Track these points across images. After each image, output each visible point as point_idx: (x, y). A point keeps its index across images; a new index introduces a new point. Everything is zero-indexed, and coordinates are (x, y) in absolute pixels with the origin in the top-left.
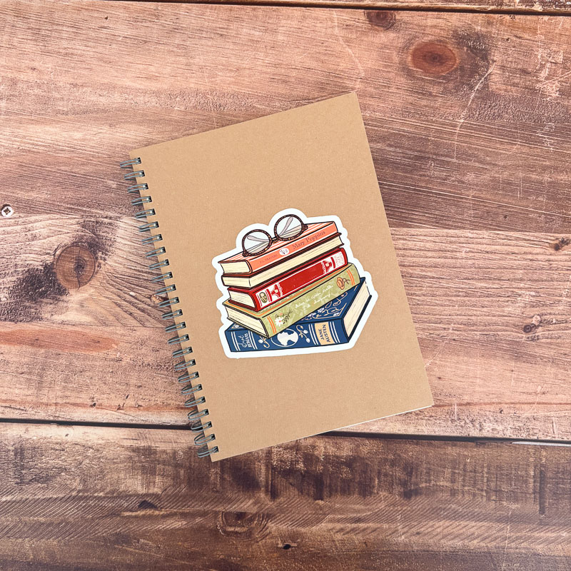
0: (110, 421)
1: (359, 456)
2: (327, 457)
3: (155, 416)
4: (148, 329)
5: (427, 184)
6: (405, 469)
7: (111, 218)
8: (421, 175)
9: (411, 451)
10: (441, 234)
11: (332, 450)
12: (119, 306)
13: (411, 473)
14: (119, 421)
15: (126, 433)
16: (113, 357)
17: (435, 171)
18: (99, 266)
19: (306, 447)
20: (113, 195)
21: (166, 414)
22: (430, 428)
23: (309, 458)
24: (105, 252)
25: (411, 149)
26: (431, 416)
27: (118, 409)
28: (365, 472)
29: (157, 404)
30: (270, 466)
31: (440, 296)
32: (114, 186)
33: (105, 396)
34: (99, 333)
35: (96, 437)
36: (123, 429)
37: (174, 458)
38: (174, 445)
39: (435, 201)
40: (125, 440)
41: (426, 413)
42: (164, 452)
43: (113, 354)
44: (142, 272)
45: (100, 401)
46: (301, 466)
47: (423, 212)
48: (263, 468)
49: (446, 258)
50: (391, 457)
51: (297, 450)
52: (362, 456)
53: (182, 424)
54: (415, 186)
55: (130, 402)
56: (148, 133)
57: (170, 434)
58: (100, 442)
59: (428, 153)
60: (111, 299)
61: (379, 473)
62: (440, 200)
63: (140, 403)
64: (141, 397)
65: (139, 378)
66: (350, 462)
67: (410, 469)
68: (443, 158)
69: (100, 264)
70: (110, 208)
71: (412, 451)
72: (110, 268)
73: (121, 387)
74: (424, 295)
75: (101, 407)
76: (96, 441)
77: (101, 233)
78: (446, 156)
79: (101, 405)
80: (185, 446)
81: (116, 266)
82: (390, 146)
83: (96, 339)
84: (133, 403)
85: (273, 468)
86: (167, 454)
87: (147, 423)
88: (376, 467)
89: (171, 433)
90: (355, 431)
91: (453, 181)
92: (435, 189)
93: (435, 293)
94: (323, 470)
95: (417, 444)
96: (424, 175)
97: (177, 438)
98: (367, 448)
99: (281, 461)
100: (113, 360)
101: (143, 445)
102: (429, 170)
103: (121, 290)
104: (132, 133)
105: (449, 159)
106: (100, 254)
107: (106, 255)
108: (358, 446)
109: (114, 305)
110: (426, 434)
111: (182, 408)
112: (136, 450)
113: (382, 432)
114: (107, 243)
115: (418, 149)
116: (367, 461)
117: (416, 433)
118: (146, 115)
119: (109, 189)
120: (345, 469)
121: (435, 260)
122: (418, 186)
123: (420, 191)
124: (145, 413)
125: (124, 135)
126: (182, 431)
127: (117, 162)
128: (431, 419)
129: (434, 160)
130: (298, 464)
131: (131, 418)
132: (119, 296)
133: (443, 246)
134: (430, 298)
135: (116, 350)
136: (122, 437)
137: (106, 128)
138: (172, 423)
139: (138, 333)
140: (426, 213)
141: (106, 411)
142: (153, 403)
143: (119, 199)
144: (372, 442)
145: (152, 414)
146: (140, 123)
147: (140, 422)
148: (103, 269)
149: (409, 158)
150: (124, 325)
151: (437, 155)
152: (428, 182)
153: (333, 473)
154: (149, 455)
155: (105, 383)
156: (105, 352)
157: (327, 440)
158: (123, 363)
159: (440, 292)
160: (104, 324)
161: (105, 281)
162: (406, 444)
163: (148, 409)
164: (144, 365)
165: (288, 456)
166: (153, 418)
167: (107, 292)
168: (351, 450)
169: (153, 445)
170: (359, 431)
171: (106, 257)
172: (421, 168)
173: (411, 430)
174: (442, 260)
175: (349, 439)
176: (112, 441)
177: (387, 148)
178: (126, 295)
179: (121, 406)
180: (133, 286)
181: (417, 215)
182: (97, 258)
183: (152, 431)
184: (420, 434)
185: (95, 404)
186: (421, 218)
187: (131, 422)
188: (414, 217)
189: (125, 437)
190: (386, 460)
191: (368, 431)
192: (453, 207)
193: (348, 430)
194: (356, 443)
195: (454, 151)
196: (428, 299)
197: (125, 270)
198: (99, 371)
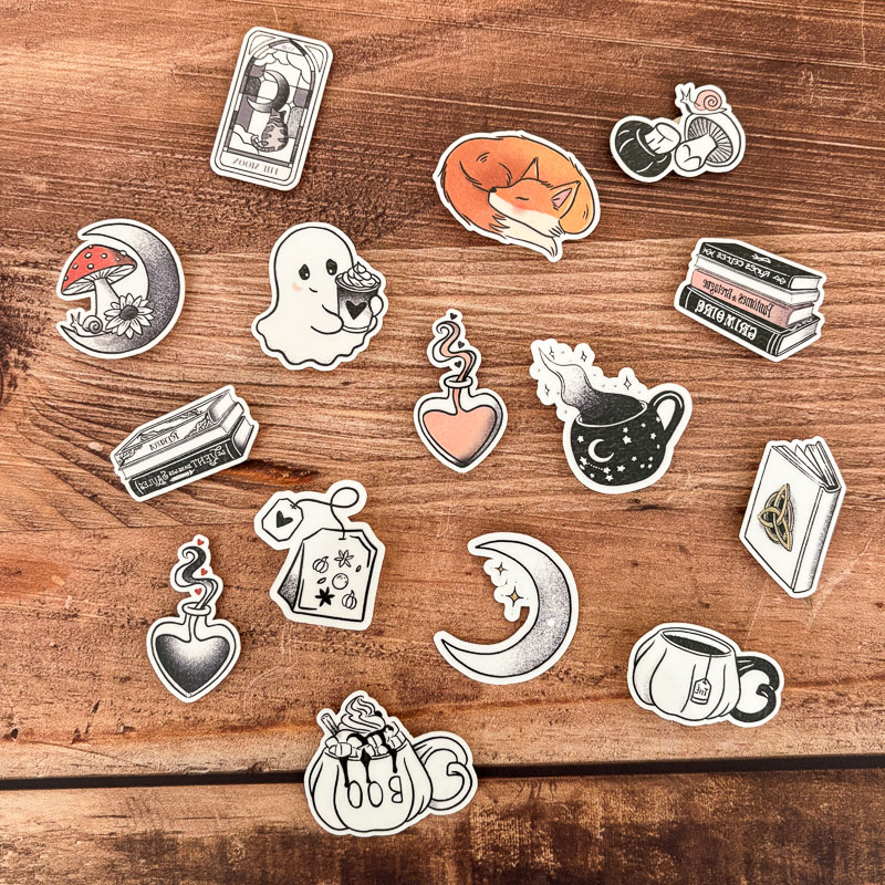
0: (56, 774)
1: (692, 822)
2: (611, 829)
3: (168, 753)
4: (137, 532)
5: (801, 126)
6: (814, 847)
7: (36, 265)
8: (786, 107)
9: (825, 801)
10: (848, 245)
11: (622, 811)
12: (65, 478)
13: (831, 855)
14: (79, 772)
15: (96, 802)
16: (56, 608)
17: (817, 94)
18: (13, 384)
19: (557, 808)
20: (39, 209)
21: (195, 745)
22: (869, 736)
23: (567, 837)
24: (26, 347)
25: (755, 47)
26: (867, 705)
27: (74, 741)
28: (711, 863)
29: (169, 723)
30: (467, 865)
31: (862, 397)
32: (42, 187)
33: (41, 709)
34: (18, 551)
35: (19, 817)
36: (89, 792)
37: (223, 858)
38: (221, 824)
39: (826, 167)
40: (94, 821)
41: (854, 697)
42: (196, 844)
43: (54, 602)
44: (117, 390)
45: (28, 724)
46: (546, 857)
47: (800, 195)
48: (451, 869)
49: (866, 301)
50: (775, 817)
51: (534, 818)
52: (701, 819)
53: (237, 769)
54: (772, 132)
55: (105, 720)
56: (117, 57)
57: (208, 796)
58: (33, 829)
59: (797, 51)
60: (43, 463)
61: (749, 862)
62: (837, 162)
63: (129, 722)
64: (130, 705)
65: (122, 659)
66: (672, 839)
67: (828, 846)
68: (834, 62)
69: (14, 378)
70: (32, 242)
71: (827, 800)
72: (38, 386)
73: (78, 684)
74: (822, 398)
75: (31, 737)
76: (21, 829)
77: (14, 304)
78: (843, 56)
79: (30, 733)
80: (248, 824)
81: (52, 381)
82: (703, 41)
83: (13, 566)
84: (111, 723)
85: (477, 869)
86: (203, 848)
87: (149, 772)
88: (739, 848)
89: (210, 794)
90: (676, 757)
91: (865, 115)
92: (824, 138)
93: (848, 390)
94: (606, 865)
95: (839, 779)
96: (793, 106)
97: (228, 807)
98: (711, 798)
99: (496, 849)
100: (56, 616)
101: (141, 829)
102: (803, 92)
103: (68, 439)
104: (80, 58)
105: (849, 64)
106: (13, 354)
107: (29, 354)
108: (688, 795)
109: (51, 478)
110: (859, 750)
111: (234, 729)
112: (125, 844)
113: (746, 754)
114: (30, 325)
115: (773, 44)
116: (714, 834)
117: (835, 752)
118: (111, 14)
119: (30, 196)
120: (661, 859)
121: (839, 308)
122: (781, 133)
123: (787, 143)
124: (141, 746)
125: (61, 65)
126: (238, 788)
127: (46, 129)
128: (868, 710)
129: (813, 68)
130: (540, 853)
131: (108, 761)
132: (63, 455)
133: (858, 273)
134: (839, 403)
135: (63, 591)
136: (87, 813)
137: (18, 52)
138: (212, 768)
139: (115, 544)
140: (807, 195)
141: (43, 748)
142: (160, 719)
143: (54, 217)
144: (722, 781)
145: (160, 749)
146: (99, 34)
147: (131, 771)
148: (22, 392)
149: (753, 68)
150: (79, 527)
151: (820, 55)
152: (803, 121)
153: (629, 871)
154: (156, 854)
155: (39, 677)
156: (36, 596)
157: (608, 786)
158: (81, 622)
159: (862, 387)
160: (31, 527)
161: (27, 421)
162: (811, 781)
163: (149, 735)
164: (133, 622)
165: (511, 834)
166: (163, 758)
167: (36, 448)
168: (672, 807)
169: (168, 829)
170: (688, 757)
171: (29, 360)
172: (783, 89)
173: (821, 745)
174: (859, 308)
175: (663, 779)
176: (64, 825)
177: (698, 48)
178: (79, 451)
179: (83, 731)
180: (95, 426)
181: (785, 201)
182: (6, 365)
183: (163, 791)
184: (844, 752)
185: (16, 731)
186: (795, 208)
187: (110, 772)
188: (780, 206)
189: (96, 812)
190: (763, 826)
191: (711, 755)
192: (871, 176)
193: (661, 757)
194: (683, 787)
195: (859, 43)
196: (834, 407)
197: (77, 388)
198: (22, 647)
